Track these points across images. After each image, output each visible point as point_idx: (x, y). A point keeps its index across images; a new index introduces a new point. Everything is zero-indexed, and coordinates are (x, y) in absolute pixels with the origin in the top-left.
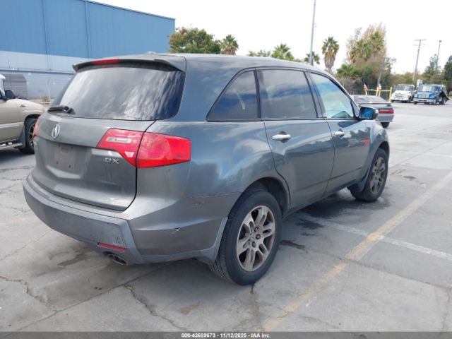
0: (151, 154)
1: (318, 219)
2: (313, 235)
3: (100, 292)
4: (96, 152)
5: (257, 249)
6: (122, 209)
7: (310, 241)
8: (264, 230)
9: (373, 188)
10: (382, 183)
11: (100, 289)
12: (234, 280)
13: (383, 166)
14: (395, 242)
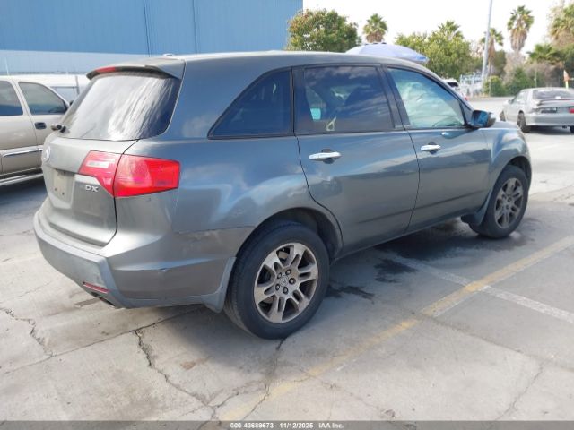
0: (136, 180)
1: (409, 260)
2: (391, 281)
3: (108, 337)
4: (79, 178)
5: (290, 296)
6: (102, 245)
7: (384, 290)
8: (300, 272)
9: (500, 221)
10: (517, 214)
11: (107, 334)
12: (255, 333)
13: (520, 190)
14: (502, 295)
